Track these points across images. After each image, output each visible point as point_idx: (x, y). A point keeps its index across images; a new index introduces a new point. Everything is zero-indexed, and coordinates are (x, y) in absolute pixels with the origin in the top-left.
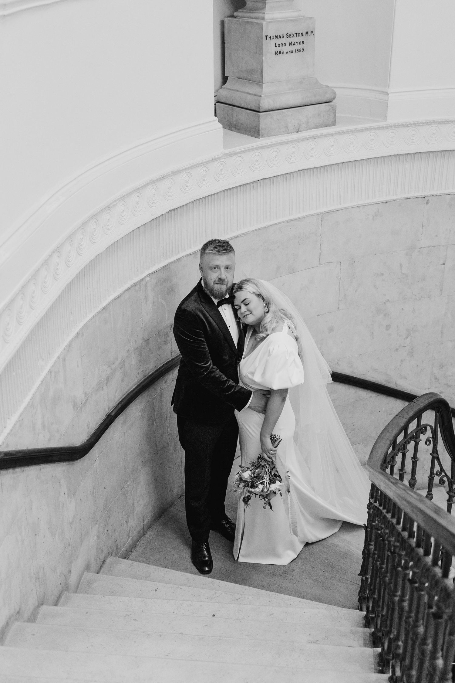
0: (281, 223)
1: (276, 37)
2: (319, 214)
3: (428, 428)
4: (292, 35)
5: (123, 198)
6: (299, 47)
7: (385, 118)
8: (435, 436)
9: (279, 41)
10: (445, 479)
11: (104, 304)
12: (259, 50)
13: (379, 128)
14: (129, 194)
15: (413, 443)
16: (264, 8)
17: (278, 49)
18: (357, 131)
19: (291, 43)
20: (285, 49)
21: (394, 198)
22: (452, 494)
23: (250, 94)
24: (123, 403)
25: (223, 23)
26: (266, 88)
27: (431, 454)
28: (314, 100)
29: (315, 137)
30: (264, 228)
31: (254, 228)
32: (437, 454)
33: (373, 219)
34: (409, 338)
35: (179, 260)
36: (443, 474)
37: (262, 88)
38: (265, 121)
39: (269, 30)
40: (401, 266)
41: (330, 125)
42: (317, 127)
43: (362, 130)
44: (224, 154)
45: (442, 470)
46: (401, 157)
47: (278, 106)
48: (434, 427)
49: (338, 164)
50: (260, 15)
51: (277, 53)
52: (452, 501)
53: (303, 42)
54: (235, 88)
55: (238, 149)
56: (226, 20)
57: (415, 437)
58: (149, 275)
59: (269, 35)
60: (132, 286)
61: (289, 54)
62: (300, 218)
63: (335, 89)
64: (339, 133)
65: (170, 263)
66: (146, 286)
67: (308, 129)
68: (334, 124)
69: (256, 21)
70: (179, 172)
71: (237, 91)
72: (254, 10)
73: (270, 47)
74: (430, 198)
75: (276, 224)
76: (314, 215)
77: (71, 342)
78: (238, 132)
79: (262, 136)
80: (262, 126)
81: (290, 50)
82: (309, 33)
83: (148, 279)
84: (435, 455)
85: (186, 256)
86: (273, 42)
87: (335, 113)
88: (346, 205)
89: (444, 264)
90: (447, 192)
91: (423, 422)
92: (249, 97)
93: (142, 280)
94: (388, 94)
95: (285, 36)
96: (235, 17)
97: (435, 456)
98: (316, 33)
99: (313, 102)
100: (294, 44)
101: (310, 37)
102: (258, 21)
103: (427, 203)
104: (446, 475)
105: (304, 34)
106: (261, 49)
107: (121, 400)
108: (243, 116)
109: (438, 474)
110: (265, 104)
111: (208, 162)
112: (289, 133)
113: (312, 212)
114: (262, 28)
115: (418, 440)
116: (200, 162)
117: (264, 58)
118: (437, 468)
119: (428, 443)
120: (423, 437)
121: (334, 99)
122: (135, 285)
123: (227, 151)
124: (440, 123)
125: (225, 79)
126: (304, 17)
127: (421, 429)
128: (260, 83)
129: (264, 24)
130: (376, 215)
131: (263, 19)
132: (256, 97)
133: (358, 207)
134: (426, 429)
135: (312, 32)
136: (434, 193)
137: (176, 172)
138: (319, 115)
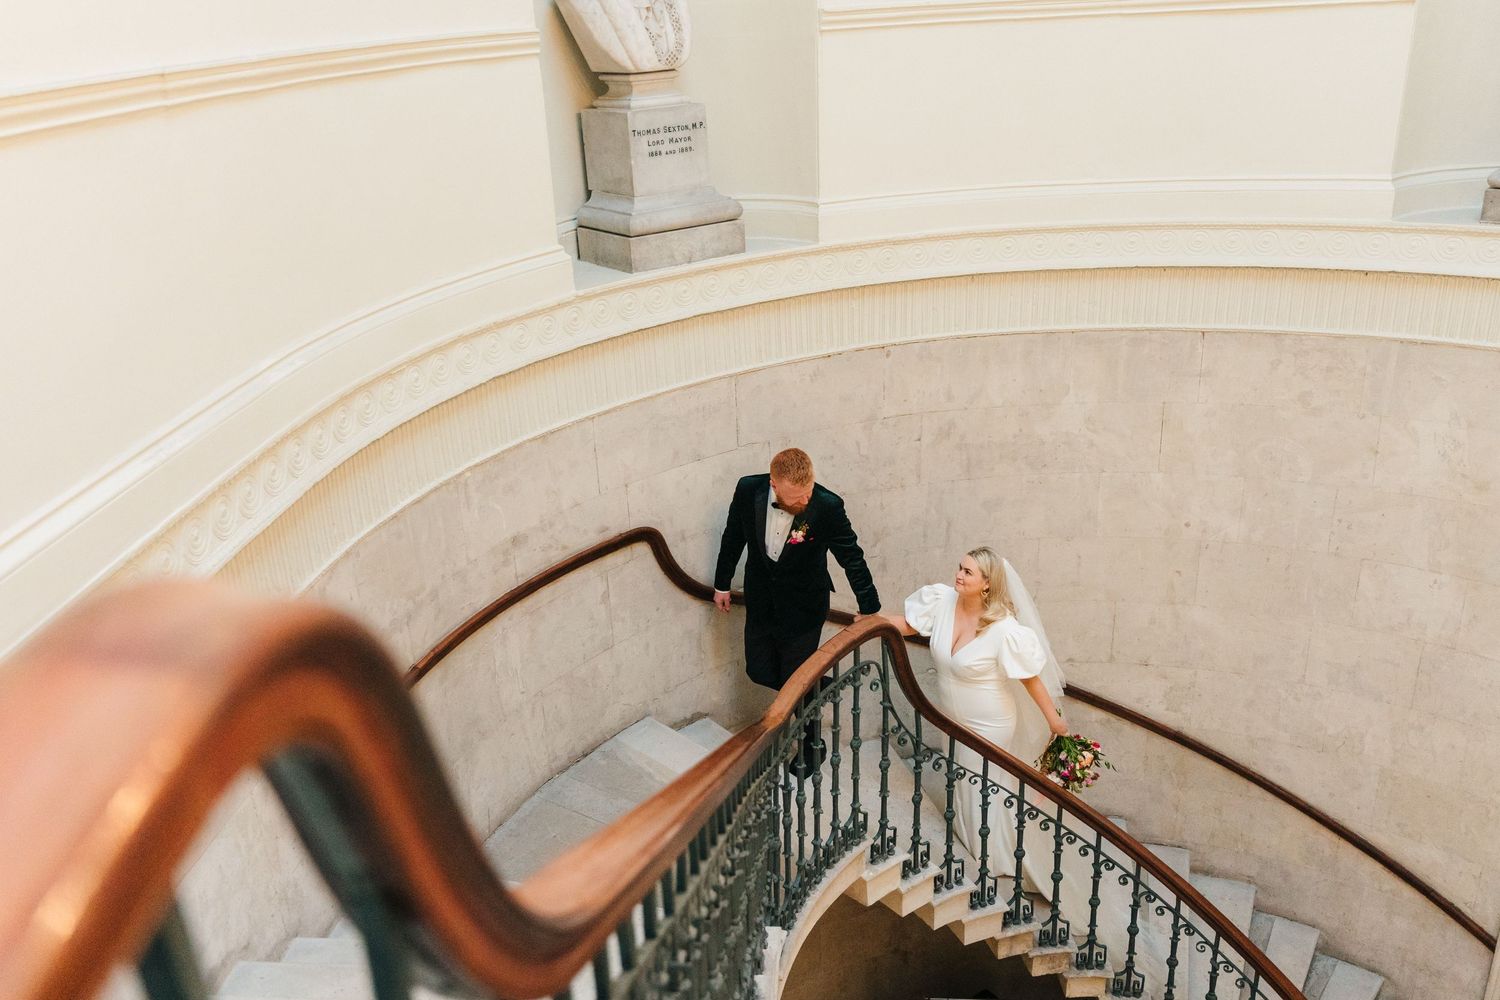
0: (675, 390)
1: (649, 132)
2: (731, 376)
3: (873, 667)
4: (672, 129)
5: (414, 362)
6: (683, 144)
7: (816, 239)
8: (884, 677)
9: (653, 138)
10: (907, 737)
11: (394, 511)
12: (625, 152)
13: (807, 254)
14: (424, 356)
15: (850, 689)
16: (630, 93)
17: (654, 149)
18: (775, 258)
19: (671, 140)
20: (663, 148)
21: (840, 350)
22: (920, 758)
23: (619, 213)
24: (437, 650)
25: (579, 117)
26: (639, 204)
27: (881, 703)
28: (710, 217)
29: (715, 269)
30: (649, 398)
31: (632, 399)
32: (890, 702)
33: (812, 380)
34: (879, 545)
35: (519, 446)
36: (903, 730)
37: (633, 203)
38: (639, 249)
39: (638, 122)
40: (858, 444)
41: (738, 252)
42: (716, 255)
43: (785, 257)
44: (577, 297)
45: (900, 725)
46: (845, 293)
47: (656, 226)
48: (881, 664)
49: (753, 305)
50: (625, 103)
51: (652, 154)
52: (921, 768)
53: (689, 138)
54: (600, 205)
55: (598, 289)
56: (583, 112)
57: (853, 679)
58: (470, 469)
59: (638, 129)
60: (442, 485)
61: (670, 156)
62: (703, 383)
63: (741, 202)
64: (751, 262)
65: (503, 452)
66: (466, 485)
67: (704, 258)
68: (743, 250)
69: (618, 111)
70: (506, 323)
71: (602, 209)
72: (619, 96)
73: (640, 146)
74: (892, 349)
75: (667, 392)
76: (724, 377)
77: (336, 564)
78: (607, 266)
79: (637, 270)
80: (635, 256)
81: (672, 150)
82: (698, 126)
83: (468, 474)
84: (887, 704)
85: (530, 441)
86: (645, 139)
87: (743, 234)
88: (770, 363)
89: (919, 440)
90: (914, 338)
91: (863, 658)
92: (617, 217)
93: (460, 475)
94: (817, 206)
95: (662, 131)
96: (595, 108)
97: (887, 707)
98: (709, 123)
99: (709, 220)
100: (677, 141)
101: (699, 131)
102: (622, 111)
103: (888, 355)
104: (907, 731)
105: (690, 126)
106: (628, 149)
107: (434, 646)
108: (612, 244)
109: (895, 731)
110: (637, 224)
111: (552, 309)
112: (677, 265)
113: (721, 374)
114: (626, 120)
115: (857, 684)
116: (540, 308)
117: (633, 162)
118: (892, 723)
119: (874, 687)
120: (865, 680)
121: (740, 215)
122: (447, 483)
123: (581, 293)
124: (895, 243)
125: (589, 194)
126: (689, 103)
127: (861, 669)
128: (630, 196)
129: (629, 113)
130: (815, 375)
131: (629, 107)
132: (624, 217)
133: (789, 363)
134: (869, 668)
135: (701, 124)
136: (896, 340)
137: (501, 323)
138: (719, 238)
